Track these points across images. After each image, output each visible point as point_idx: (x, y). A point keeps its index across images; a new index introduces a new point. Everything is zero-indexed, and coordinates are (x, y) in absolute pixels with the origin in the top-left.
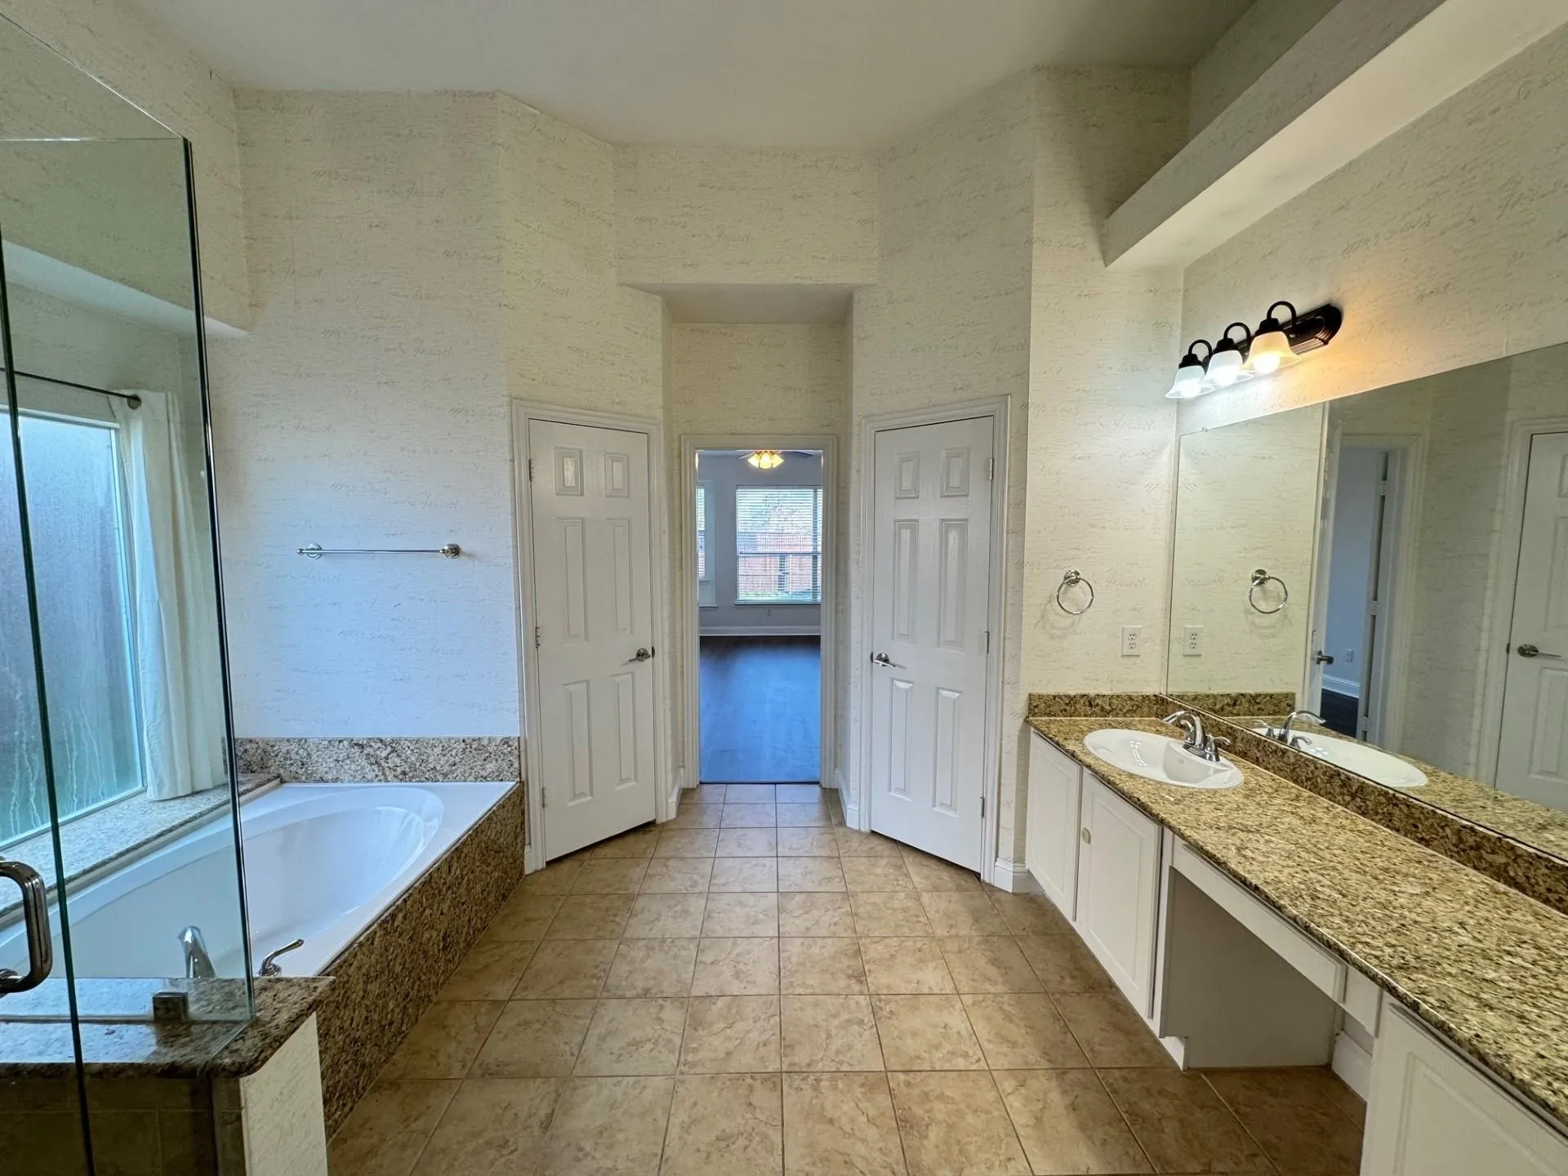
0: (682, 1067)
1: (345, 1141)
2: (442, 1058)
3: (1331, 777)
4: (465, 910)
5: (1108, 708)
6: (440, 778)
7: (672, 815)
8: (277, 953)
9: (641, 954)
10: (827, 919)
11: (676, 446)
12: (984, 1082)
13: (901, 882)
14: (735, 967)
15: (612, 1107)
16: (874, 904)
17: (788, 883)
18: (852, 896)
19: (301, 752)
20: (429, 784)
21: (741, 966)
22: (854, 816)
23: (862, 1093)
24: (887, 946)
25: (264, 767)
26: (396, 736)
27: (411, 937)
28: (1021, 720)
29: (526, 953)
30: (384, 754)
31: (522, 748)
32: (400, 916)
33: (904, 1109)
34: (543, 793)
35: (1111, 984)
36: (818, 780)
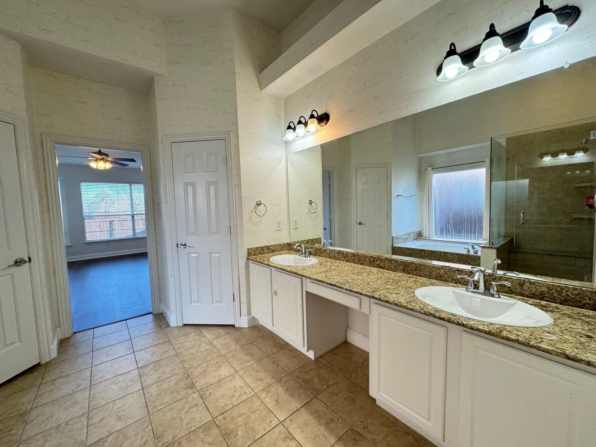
3: (339, 254)
5: (274, 249)
7: (54, 354)
10: (168, 369)
11: (38, 139)
12: (255, 400)
13: (202, 340)
14: (117, 415)
16: (192, 353)
17: (143, 362)
18: (180, 354)
21: (121, 413)
22: (174, 320)
23: (204, 435)
24: (202, 367)
28: (246, 259)
33: (225, 429)
35: (287, 344)
36: (151, 312)
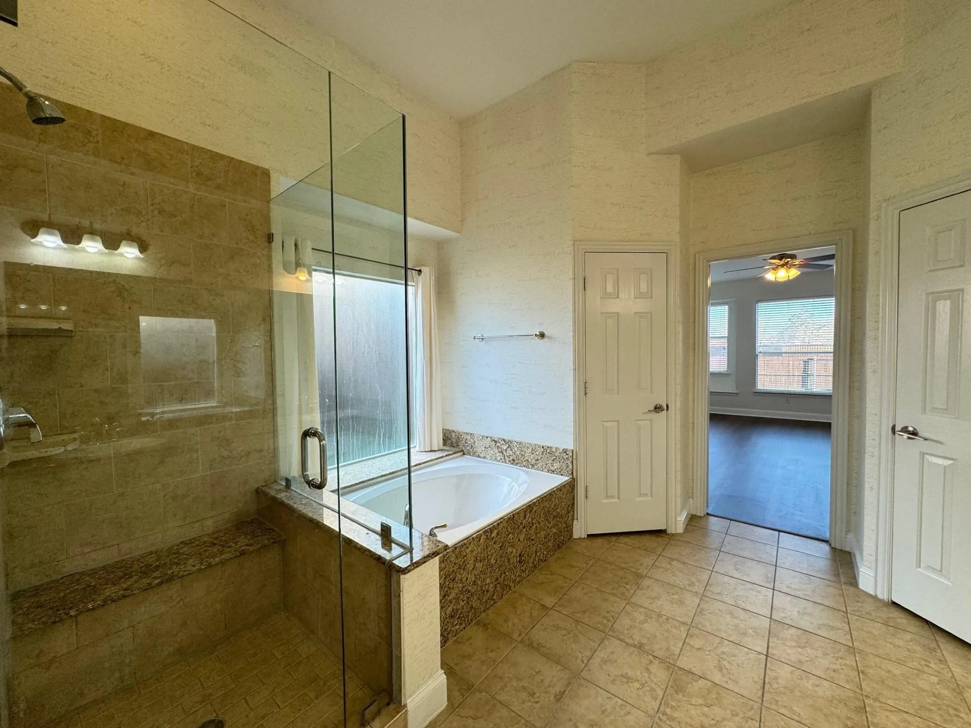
0: (661, 715)
1: (459, 643)
2: (510, 624)
4: (533, 545)
6: (530, 466)
7: (680, 529)
8: (436, 527)
9: (642, 618)
10: (825, 662)
11: (692, 261)
14: (719, 661)
15: (603, 712)
16: (890, 672)
17: (783, 615)
18: (859, 653)
19: (471, 440)
20: (525, 469)
21: (725, 663)
22: (867, 579)
25: (458, 445)
26: (511, 439)
27: (500, 547)
29: (566, 585)
30: (505, 448)
31: (574, 457)
32: (495, 532)
34: (586, 489)
36: (827, 539)
